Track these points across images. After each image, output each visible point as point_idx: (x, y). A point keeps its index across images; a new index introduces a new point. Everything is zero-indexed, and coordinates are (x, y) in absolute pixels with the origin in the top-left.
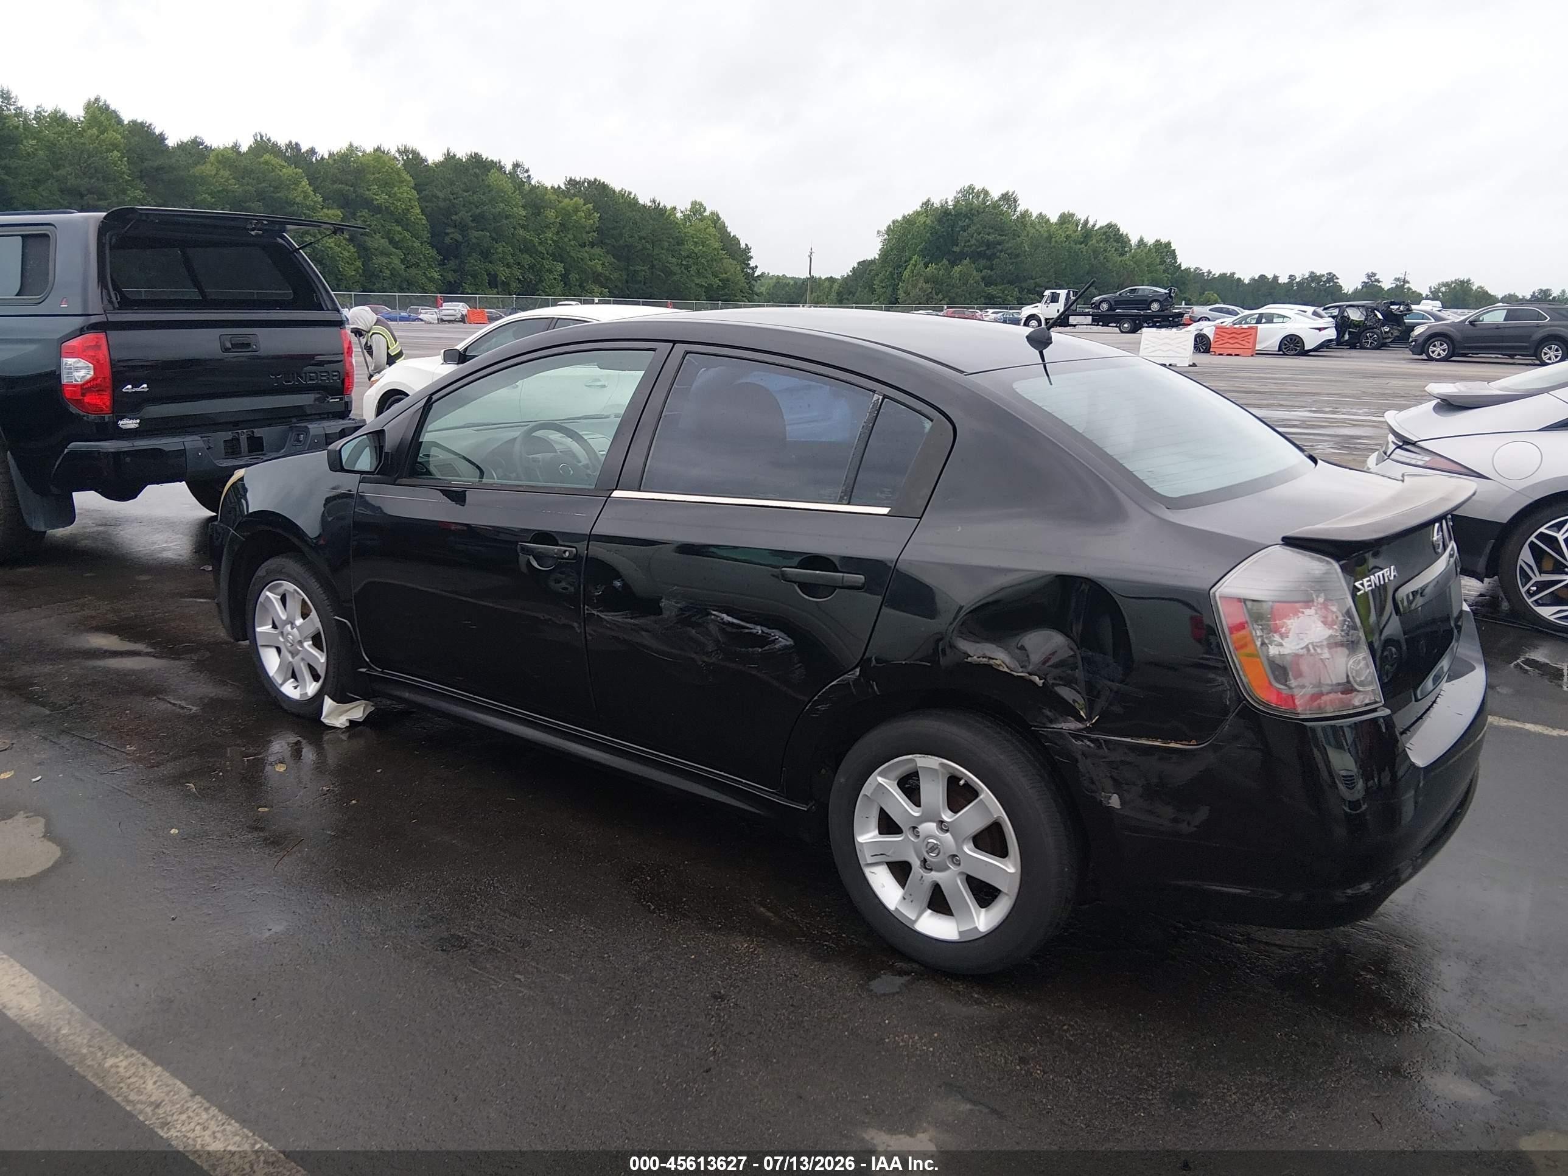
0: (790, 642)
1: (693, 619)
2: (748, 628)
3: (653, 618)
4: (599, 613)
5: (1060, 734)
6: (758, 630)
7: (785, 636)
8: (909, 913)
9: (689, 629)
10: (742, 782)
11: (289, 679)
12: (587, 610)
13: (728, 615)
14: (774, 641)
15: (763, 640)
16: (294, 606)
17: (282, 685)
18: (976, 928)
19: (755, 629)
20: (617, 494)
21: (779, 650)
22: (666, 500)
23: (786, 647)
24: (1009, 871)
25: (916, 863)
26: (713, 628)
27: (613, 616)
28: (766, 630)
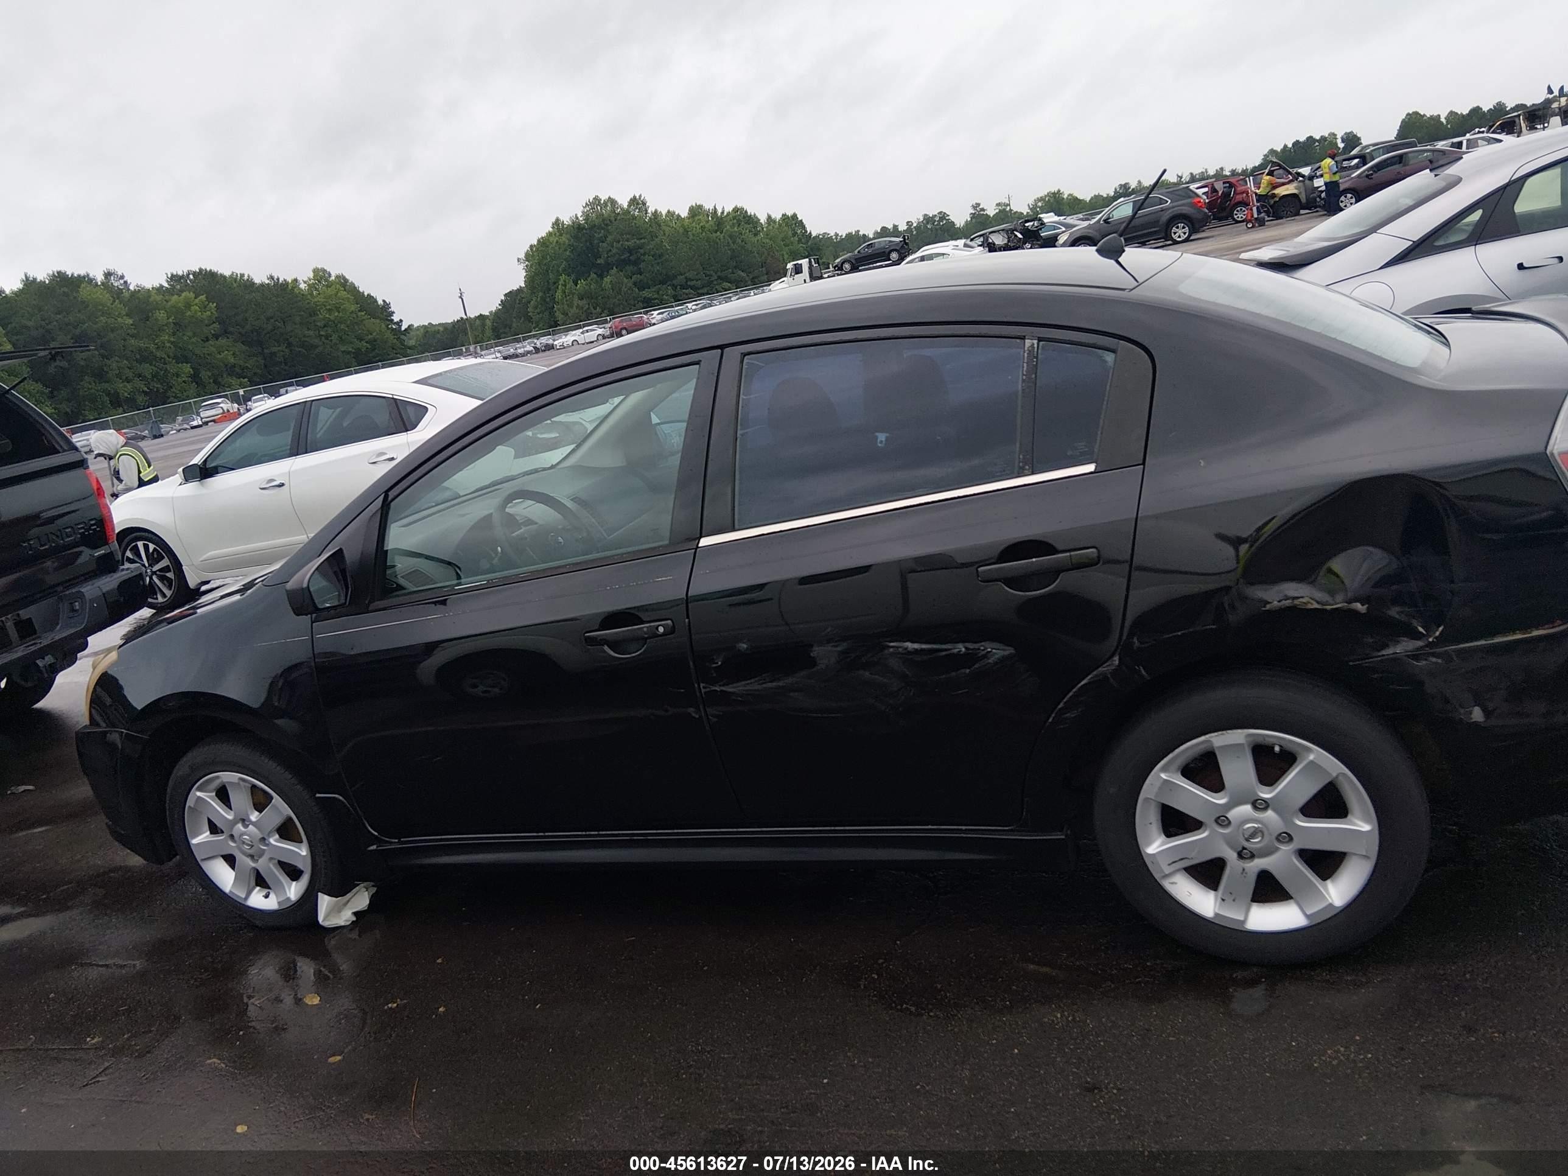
0: (1009, 651)
1: (864, 660)
2: (946, 650)
3: (803, 673)
4: (723, 688)
5: (1395, 660)
6: (961, 648)
7: (1002, 646)
8: (1233, 914)
9: (861, 672)
10: (961, 830)
11: (253, 889)
12: (704, 687)
13: (913, 642)
14: (985, 656)
15: (971, 658)
16: (240, 799)
17: (246, 898)
18: (1331, 905)
19: (955, 649)
20: (704, 542)
21: (996, 663)
22: (781, 531)
23: (1003, 659)
24: (1363, 830)
25: (1231, 856)
26: (894, 663)
27: (745, 686)
28: (970, 646)
